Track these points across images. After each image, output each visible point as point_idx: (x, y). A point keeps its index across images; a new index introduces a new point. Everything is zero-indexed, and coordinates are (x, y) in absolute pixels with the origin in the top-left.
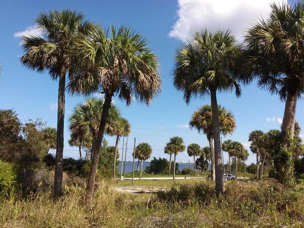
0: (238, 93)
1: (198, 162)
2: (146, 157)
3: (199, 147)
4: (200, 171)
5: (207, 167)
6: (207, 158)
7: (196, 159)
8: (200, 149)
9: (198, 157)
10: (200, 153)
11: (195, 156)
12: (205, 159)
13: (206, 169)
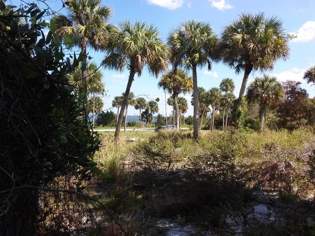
0: (209, 68)
1: (143, 114)
2: (99, 110)
3: (145, 101)
4: (145, 123)
5: (152, 119)
6: (152, 111)
7: (142, 112)
8: (146, 103)
9: (144, 110)
10: (146, 107)
11: (141, 109)
12: (150, 112)
13: (150, 121)
